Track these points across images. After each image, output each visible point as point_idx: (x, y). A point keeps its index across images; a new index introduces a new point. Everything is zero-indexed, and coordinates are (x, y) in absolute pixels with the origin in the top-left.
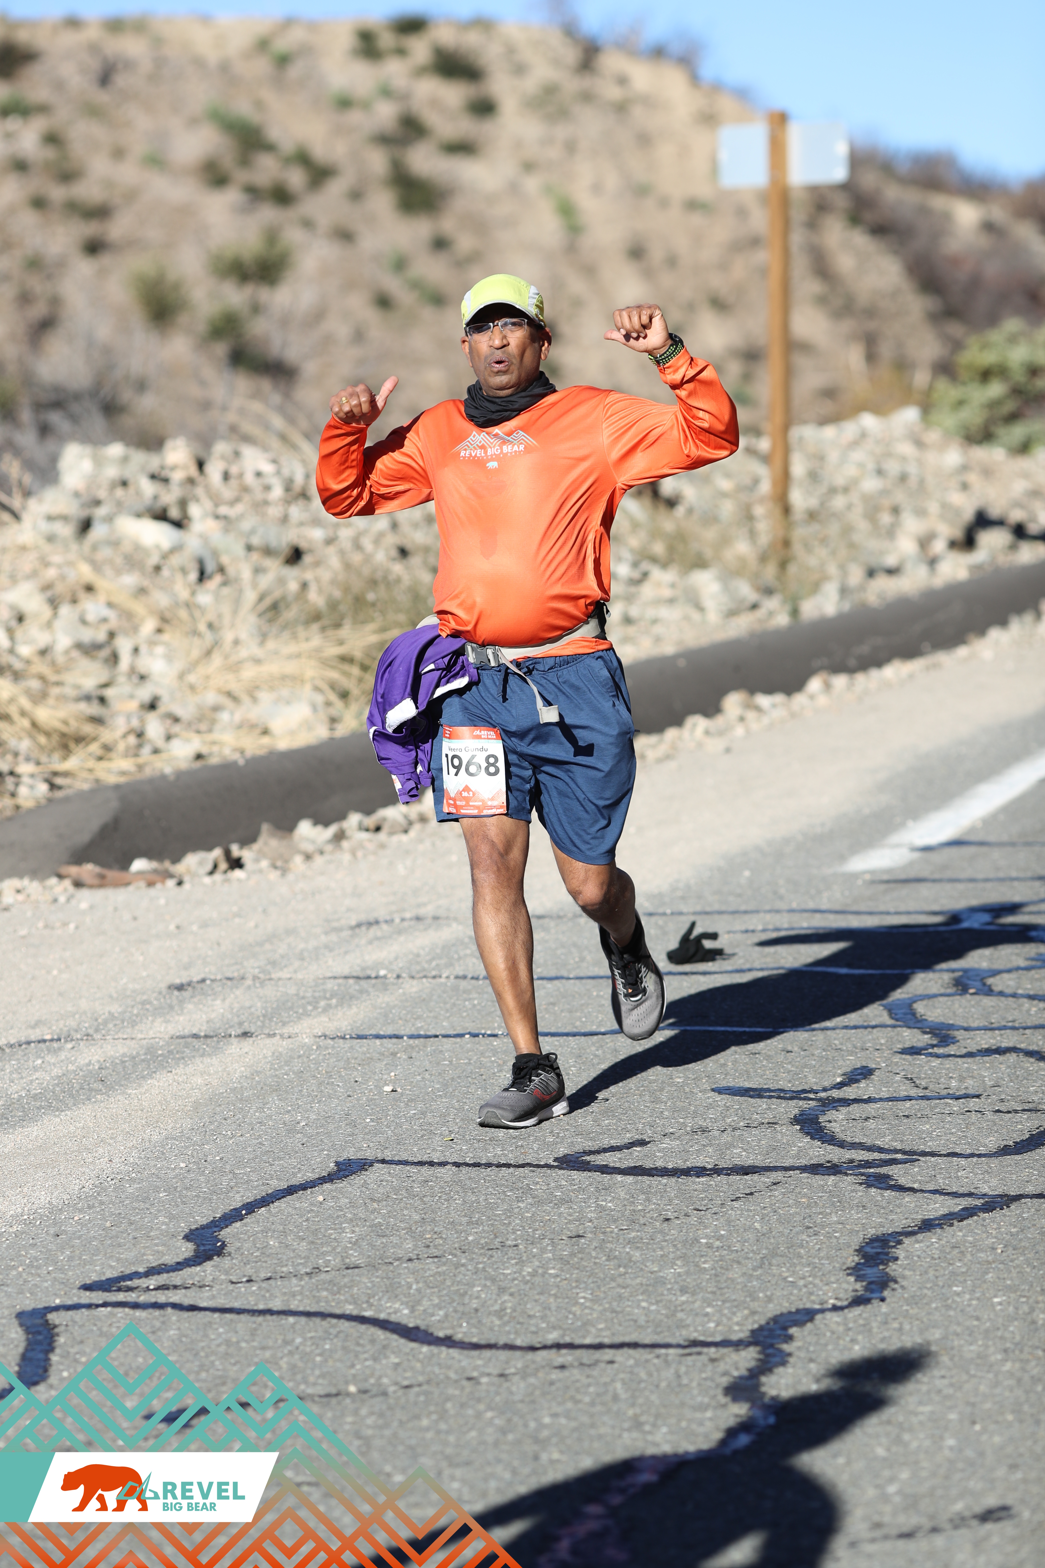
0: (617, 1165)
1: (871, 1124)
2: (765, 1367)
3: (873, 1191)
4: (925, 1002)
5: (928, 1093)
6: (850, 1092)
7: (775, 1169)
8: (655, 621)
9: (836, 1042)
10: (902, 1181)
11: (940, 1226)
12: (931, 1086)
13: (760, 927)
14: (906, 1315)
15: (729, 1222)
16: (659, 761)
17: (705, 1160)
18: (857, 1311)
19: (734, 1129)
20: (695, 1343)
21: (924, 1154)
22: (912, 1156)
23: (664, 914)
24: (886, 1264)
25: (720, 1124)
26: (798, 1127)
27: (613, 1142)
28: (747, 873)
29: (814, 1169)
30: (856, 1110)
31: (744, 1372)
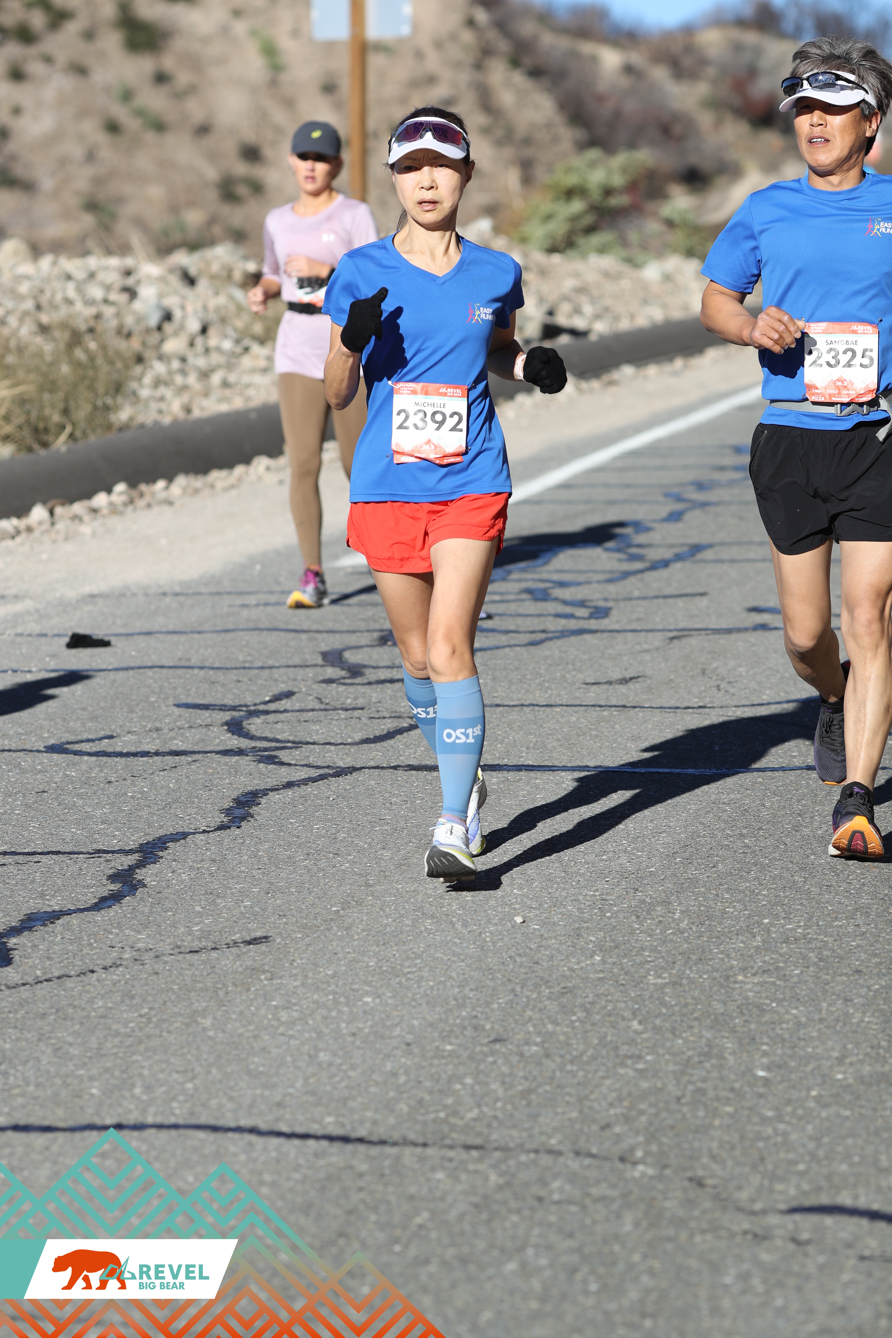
0: (88, 750)
1: (279, 726)
2: (141, 864)
3: (261, 765)
4: (353, 651)
5: (328, 707)
6: (272, 707)
7: (199, 752)
8: (248, 386)
9: (277, 676)
10: (285, 759)
11: (299, 785)
12: (332, 703)
13: (254, 602)
14: (251, 836)
15: (153, 783)
16: (226, 490)
17: (152, 748)
18: (219, 833)
19: (180, 729)
20: (99, 851)
21: (308, 743)
22: (298, 744)
23: (187, 595)
24: (250, 808)
25: (171, 726)
26: (226, 728)
27: (90, 737)
28: (258, 567)
29: (226, 753)
30: (271, 717)
31: (126, 867)
